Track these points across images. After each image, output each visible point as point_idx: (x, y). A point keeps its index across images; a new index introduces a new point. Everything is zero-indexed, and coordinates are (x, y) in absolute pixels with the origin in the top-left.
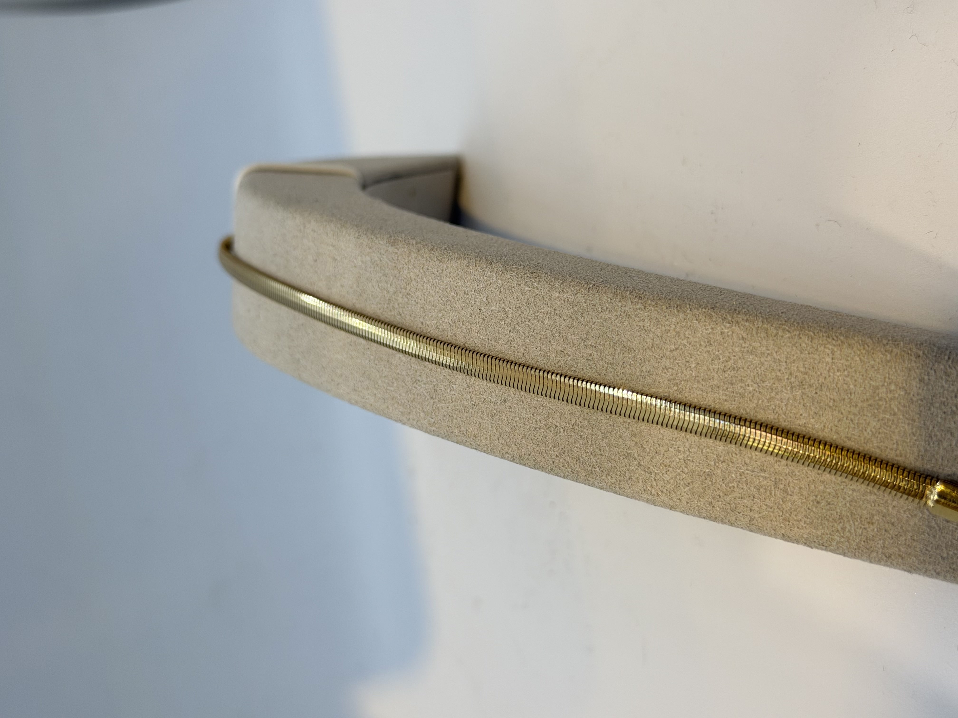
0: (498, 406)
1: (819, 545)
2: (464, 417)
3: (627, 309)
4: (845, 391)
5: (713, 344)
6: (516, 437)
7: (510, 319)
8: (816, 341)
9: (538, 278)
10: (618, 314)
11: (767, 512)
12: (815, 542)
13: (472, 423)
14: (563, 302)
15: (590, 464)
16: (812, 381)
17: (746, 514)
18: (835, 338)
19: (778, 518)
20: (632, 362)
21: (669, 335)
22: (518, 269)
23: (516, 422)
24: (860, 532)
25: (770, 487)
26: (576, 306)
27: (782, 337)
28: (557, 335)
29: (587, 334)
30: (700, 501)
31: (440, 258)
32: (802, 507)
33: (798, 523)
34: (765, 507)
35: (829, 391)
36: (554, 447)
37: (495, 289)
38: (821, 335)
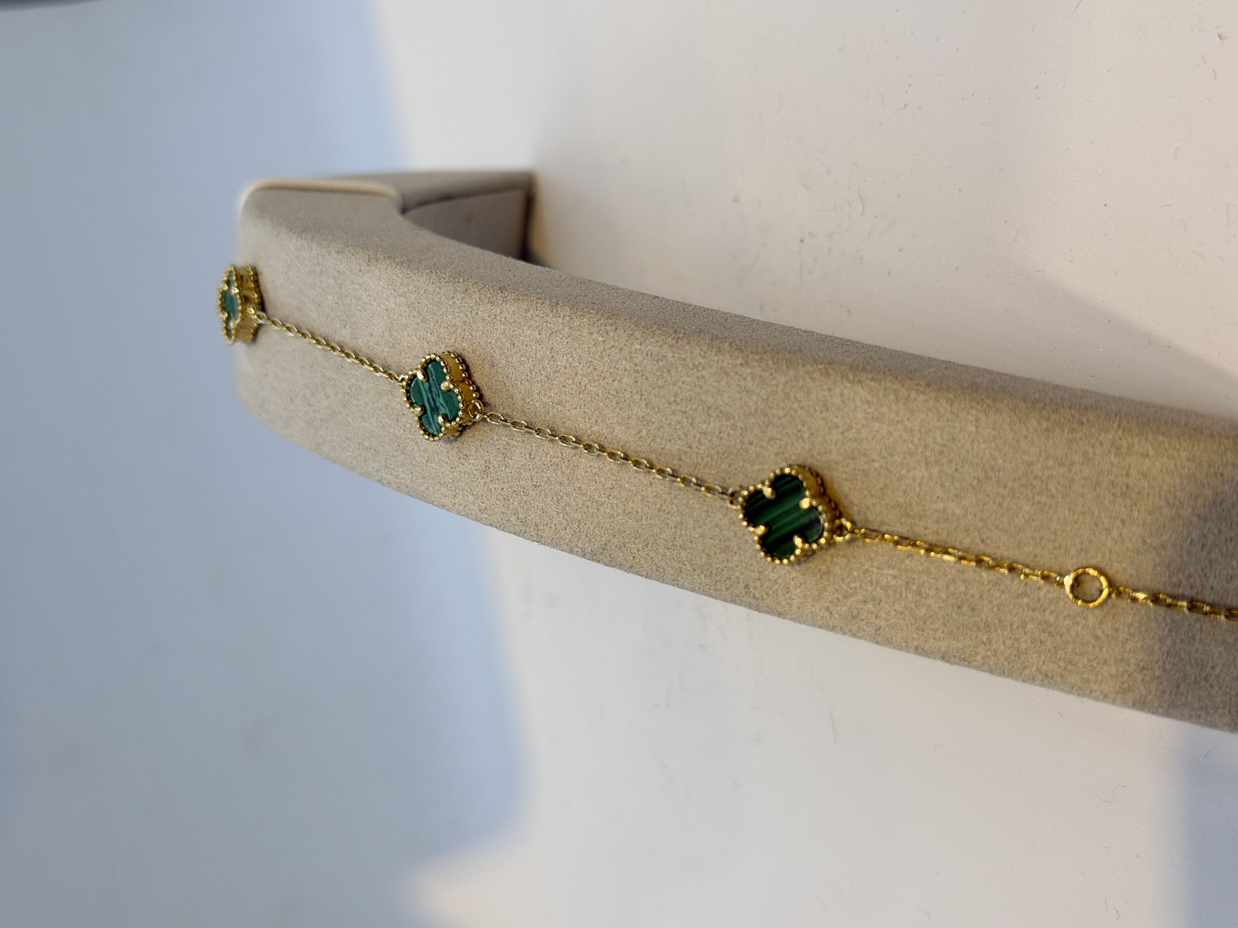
0: (565, 486)
1: (960, 660)
2: (523, 502)
3: (725, 364)
4: (992, 468)
5: (830, 409)
6: (587, 526)
7: (580, 377)
8: (956, 405)
9: (614, 325)
10: (714, 371)
11: (896, 620)
12: (955, 656)
13: (533, 509)
14: (644, 355)
15: (679, 560)
16: (952, 456)
17: (871, 621)
18: (980, 401)
19: (909, 626)
20: (731, 432)
21: (776, 397)
22: (590, 313)
23: (587, 507)
24: (1011, 643)
25: (899, 588)
26: (662, 360)
27: (915, 399)
28: (639, 397)
29: (675, 396)
30: (814, 606)
31: (492, 300)
32: (938, 613)
33: (934, 632)
34: (893, 613)
35: (973, 467)
36: (636, 538)
37: (562, 339)
38: (963, 397)
